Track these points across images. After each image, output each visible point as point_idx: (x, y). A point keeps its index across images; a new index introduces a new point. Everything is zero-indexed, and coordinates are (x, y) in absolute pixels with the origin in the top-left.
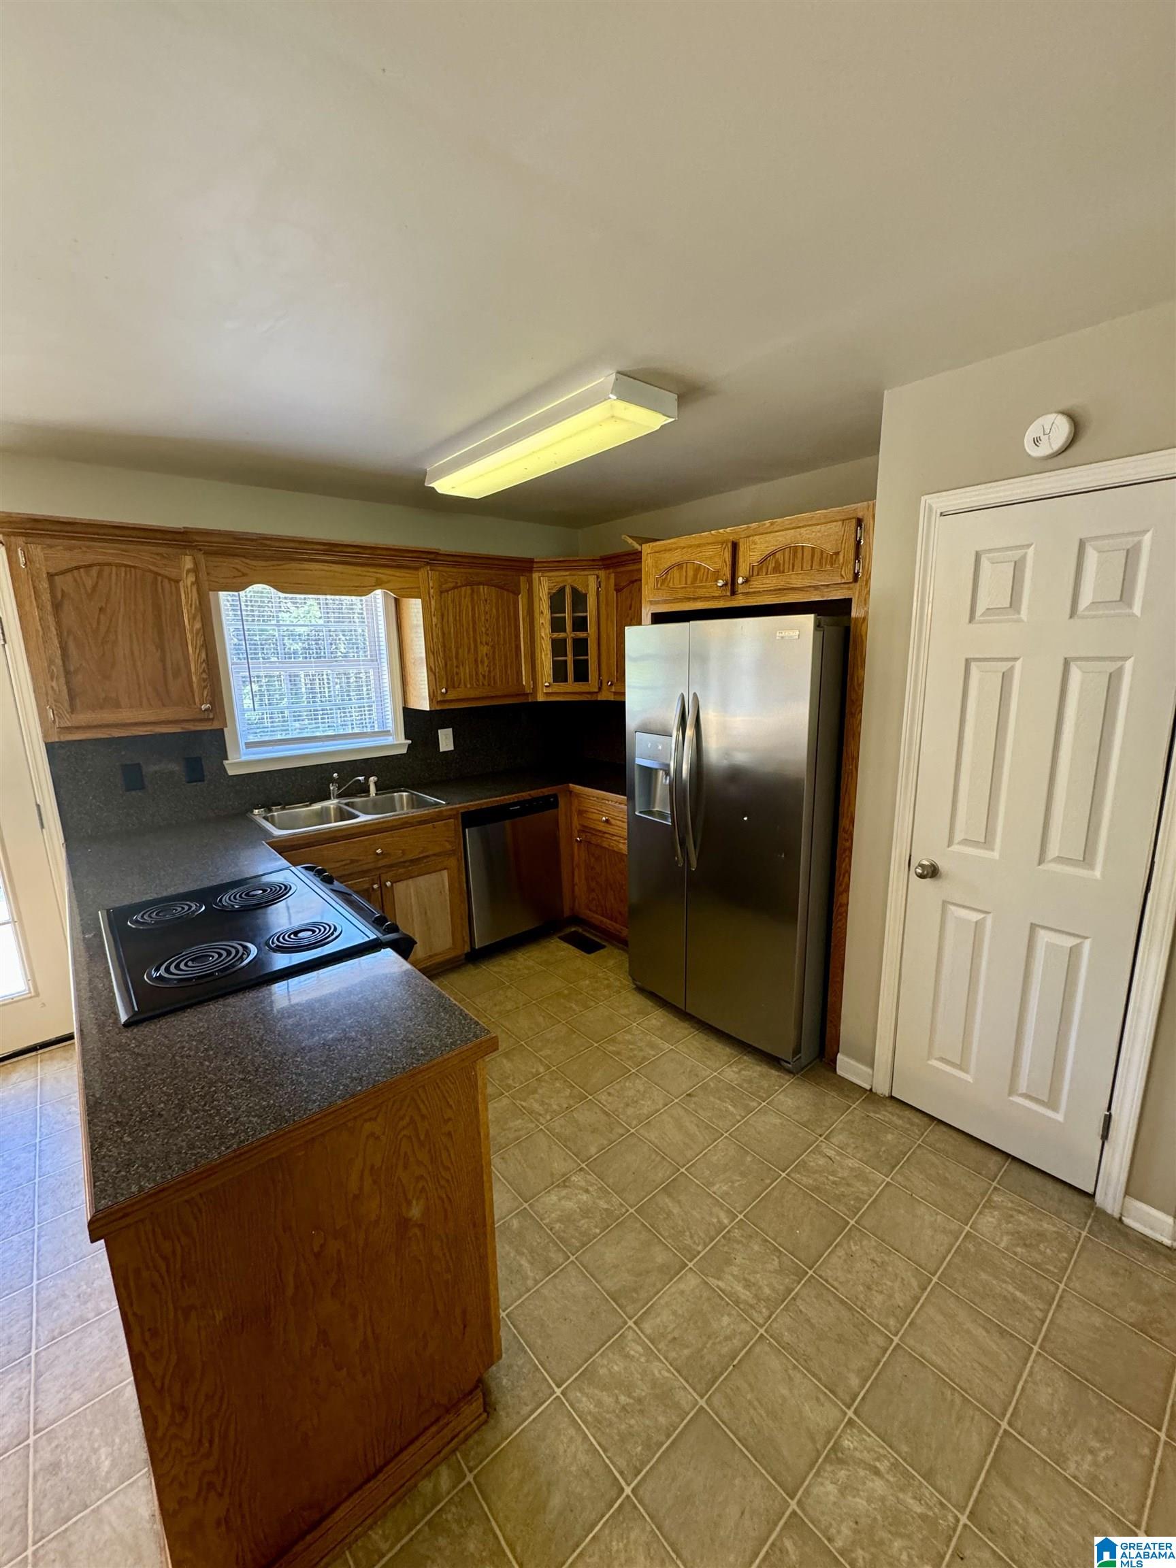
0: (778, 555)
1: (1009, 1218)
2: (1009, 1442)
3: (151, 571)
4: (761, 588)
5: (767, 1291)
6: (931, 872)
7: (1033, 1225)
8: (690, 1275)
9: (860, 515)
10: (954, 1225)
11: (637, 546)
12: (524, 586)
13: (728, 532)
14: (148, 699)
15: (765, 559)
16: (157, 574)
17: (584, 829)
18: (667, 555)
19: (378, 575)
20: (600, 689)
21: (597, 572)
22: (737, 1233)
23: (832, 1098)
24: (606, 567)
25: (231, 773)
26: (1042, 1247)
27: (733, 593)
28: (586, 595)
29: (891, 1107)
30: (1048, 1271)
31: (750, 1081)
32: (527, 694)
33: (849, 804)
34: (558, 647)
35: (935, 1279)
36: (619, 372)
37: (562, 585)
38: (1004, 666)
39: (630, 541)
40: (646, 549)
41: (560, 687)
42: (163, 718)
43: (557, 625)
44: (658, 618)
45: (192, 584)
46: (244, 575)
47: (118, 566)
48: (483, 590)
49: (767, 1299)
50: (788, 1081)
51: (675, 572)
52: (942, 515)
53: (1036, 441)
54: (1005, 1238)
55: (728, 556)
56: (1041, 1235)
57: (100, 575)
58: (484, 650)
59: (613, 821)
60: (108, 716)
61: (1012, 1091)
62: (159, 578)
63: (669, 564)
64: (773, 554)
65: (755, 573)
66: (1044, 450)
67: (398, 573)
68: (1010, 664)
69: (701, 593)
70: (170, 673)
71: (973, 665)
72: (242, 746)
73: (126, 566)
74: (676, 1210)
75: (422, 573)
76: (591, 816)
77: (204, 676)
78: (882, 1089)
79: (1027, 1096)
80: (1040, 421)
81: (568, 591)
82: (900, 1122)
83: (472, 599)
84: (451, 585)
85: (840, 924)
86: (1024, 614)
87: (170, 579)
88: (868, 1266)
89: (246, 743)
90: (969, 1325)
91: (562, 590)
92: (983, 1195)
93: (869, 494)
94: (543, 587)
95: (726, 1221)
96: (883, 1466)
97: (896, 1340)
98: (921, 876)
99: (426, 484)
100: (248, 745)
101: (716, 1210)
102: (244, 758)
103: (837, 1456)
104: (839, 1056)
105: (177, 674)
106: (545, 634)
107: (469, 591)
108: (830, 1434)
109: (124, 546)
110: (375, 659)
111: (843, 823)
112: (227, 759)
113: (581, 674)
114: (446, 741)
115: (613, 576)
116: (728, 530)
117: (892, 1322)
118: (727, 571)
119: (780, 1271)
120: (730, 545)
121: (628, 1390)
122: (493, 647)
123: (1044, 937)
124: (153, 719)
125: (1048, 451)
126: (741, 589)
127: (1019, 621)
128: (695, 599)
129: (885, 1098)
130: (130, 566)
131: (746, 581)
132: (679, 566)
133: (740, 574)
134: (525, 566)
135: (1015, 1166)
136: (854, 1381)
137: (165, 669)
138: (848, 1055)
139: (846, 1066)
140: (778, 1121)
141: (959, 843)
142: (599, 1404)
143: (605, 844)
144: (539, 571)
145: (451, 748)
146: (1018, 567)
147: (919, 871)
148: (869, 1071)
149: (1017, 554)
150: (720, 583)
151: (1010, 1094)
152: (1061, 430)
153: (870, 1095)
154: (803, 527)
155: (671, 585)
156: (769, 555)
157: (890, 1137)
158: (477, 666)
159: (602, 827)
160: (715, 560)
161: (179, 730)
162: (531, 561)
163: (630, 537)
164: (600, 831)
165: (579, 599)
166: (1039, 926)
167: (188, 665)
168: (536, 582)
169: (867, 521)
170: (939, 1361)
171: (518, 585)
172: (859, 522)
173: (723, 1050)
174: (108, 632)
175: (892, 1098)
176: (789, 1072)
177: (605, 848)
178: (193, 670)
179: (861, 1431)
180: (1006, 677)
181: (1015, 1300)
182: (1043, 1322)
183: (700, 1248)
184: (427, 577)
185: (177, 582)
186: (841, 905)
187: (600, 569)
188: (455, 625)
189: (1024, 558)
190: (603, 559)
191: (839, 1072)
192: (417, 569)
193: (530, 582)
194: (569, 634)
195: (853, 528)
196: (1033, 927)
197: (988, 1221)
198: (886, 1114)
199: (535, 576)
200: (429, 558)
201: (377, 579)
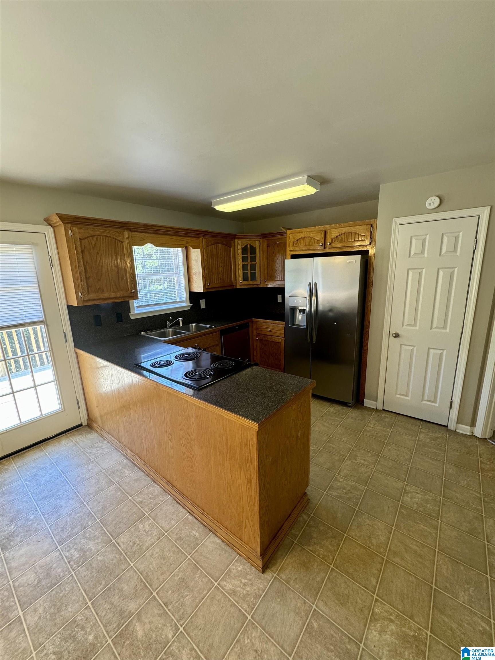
0: (343, 236)
1: (427, 435)
2: (446, 482)
3: (114, 238)
4: (336, 246)
5: (371, 461)
6: (397, 336)
7: (434, 435)
8: (347, 461)
9: (372, 223)
10: (414, 439)
11: (285, 231)
12: (233, 244)
13: (323, 227)
14: (113, 289)
15: (337, 237)
16: (116, 239)
17: (259, 335)
18: (298, 234)
19: (187, 240)
20: (261, 282)
21: (259, 239)
22: (355, 449)
23: (366, 412)
24: (264, 238)
25: (132, 318)
26: (438, 440)
27: (325, 248)
28: (255, 248)
29: (384, 412)
30: (442, 445)
31: (339, 411)
32: (234, 286)
33: (368, 317)
34: (244, 267)
35: (414, 451)
36: (308, 176)
37: (246, 244)
38: (420, 271)
39: (282, 229)
40: (288, 232)
41: (245, 283)
42: (118, 296)
43: (244, 259)
44: (293, 257)
45: (128, 243)
46: (144, 240)
47: (103, 236)
48: (220, 246)
49: (372, 463)
50: (351, 410)
51: (302, 241)
52: (400, 224)
53: (430, 204)
54: (428, 439)
55: (323, 235)
56: (437, 438)
57: (97, 240)
58: (221, 269)
59: (273, 331)
60: (100, 295)
61: (423, 400)
62: (117, 241)
63: (299, 238)
64: (341, 235)
65: (333, 241)
66: (432, 207)
67: (193, 239)
68: (421, 270)
69: (313, 248)
70: (120, 278)
71: (410, 271)
72: (135, 308)
73: (106, 236)
74: (335, 446)
75: (201, 239)
76: (263, 330)
77: (132, 279)
78: (380, 407)
79: (427, 401)
80: (431, 198)
81: (249, 246)
82: (388, 416)
83: (217, 250)
84: (210, 244)
85: (365, 356)
86: (426, 255)
87: (120, 241)
88: (395, 451)
89: (137, 306)
90: (427, 460)
91: (246, 246)
92: (418, 430)
93: (375, 216)
94: (239, 245)
95: (351, 447)
96: (419, 492)
97: (410, 466)
98: (395, 337)
99: (212, 207)
100: (138, 307)
101: (346, 444)
102: (136, 312)
103: (406, 492)
104: (365, 400)
105: (122, 279)
106: (240, 263)
107: (215, 246)
108: (403, 488)
109: (105, 228)
110: (177, 273)
111: (366, 323)
112: (130, 313)
113: (253, 278)
114: (203, 304)
115: (266, 241)
116: (323, 226)
117: (407, 462)
118: (323, 240)
119: (372, 456)
120: (324, 232)
121: (345, 488)
122: (223, 268)
123: (432, 351)
124: (115, 296)
125: (434, 207)
126: (328, 247)
127: (424, 257)
128: (309, 250)
129: (381, 410)
130: (108, 236)
131: (330, 244)
132: (303, 238)
133: (328, 241)
134: (232, 237)
135: (424, 422)
136: (404, 476)
137: (118, 277)
138: (367, 399)
139: (367, 403)
140: (353, 420)
141: (406, 326)
142: (338, 493)
143: (269, 340)
144: (237, 239)
145: (205, 307)
146: (424, 241)
147: (394, 335)
148: (376, 403)
149: (423, 237)
150: (321, 244)
151: (422, 401)
152: (437, 201)
153: (376, 410)
154: (352, 226)
155: (299, 245)
156: (339, 235)
157: (387, 420)
158: (218, 275)
159: (268, 333)
160: (318, 236)
161: (123, 301)
162: (235, 235)
163: (283, 228)
164: (266, 335)
165: (253, 250)
166: (430, 348)
167: (126, 275)
168: (236, 243)
169: (374, 226)
170: (422, 468)
171: (231, 244)
172: (372, 226)
173: (327, 404)
174: (100, 262)
175: (383, 410)
176: (350, 407)
177: (269, 341)
178: (128, 277)
179: (410, 486)
180: (420, 274)
181: (436, 452)
182: (445, 456)
183: (347, 454)
184: (202, 241)
185: (122, 242)
186: (365, 350)
187: (260, 238)
188: (211, 259)
189: (425, 238)
190: (262, 235)
191: (365, 405)
192: (199, 238)
193: (234, 243)
194: (249, 262)
195: (370, 227)
196: (429, 349)
197: (422, 436)
198: (384, 414)
199: (236, 240)
200: (203, 234)
201: (187, 241)
